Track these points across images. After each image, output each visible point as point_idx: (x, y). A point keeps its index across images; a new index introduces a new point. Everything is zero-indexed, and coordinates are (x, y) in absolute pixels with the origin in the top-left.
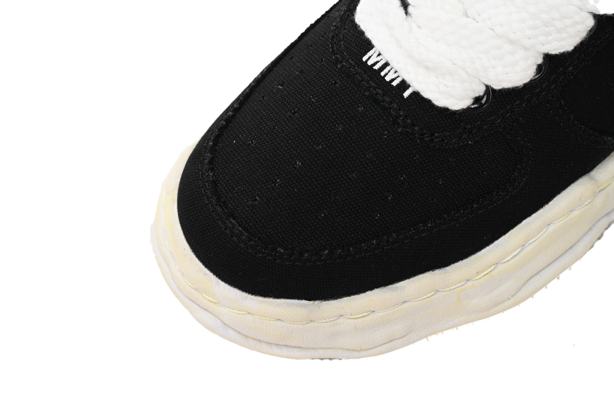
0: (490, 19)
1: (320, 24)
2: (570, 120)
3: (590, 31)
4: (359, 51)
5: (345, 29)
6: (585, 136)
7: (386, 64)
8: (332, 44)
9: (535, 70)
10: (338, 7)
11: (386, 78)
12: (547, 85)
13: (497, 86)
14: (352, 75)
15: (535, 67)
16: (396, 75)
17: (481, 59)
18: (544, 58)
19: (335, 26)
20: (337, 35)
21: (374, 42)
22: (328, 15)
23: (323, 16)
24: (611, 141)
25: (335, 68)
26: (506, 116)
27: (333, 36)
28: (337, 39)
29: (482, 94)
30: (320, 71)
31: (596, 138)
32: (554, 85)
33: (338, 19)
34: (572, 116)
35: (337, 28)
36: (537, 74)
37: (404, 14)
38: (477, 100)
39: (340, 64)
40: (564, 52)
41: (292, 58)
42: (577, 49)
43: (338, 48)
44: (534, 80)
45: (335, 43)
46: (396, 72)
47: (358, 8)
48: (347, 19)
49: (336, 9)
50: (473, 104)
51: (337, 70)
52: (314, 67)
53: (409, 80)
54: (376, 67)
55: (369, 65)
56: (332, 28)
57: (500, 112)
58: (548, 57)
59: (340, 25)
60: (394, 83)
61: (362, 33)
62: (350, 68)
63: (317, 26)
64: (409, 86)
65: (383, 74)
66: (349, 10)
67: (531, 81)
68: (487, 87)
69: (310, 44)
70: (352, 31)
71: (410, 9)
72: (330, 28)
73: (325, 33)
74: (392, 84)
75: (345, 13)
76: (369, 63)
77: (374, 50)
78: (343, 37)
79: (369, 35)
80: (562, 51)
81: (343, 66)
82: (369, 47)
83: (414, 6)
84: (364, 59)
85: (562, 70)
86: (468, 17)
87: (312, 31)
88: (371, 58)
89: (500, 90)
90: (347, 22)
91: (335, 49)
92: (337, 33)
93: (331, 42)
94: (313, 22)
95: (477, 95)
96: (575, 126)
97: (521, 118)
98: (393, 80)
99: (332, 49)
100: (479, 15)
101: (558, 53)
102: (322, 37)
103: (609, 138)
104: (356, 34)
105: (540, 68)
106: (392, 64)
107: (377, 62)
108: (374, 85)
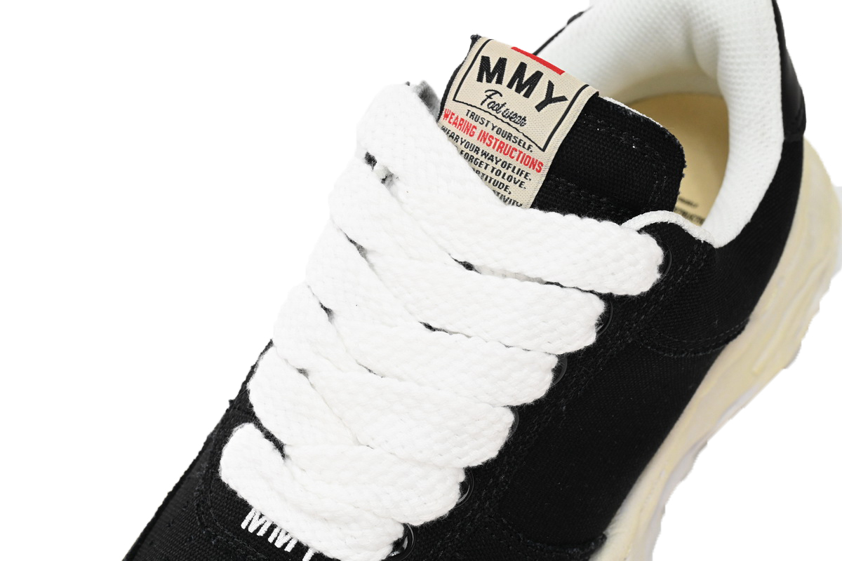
0: (387, 441)
1: (181, 490)
2: (519, 540)
3: (512, 427)
4: (234, 516)
5: (211, 492)
6: (544, 554)
7: (273, 527)
8: (199, 515)
9: (459, 491)
10: (198, 462)
11: (276, 544)
12: (479, 505)
13: (417, 522)
14: (233, 551)
15: (458, 487)
16: (288, 538)
17: (388, 494)
18: (466, 473)
19: (198, 490)
20: (203, 502)
21: (251, 502)
22: (188, 476)
23: (182, 479)
24: (578, 553)
25: (209, 546)
26: (438, 555)
27: (198, 505)
28: (203, 507)
29: (401, 535)
30: (190, 553)
31: (559, 554)
32: (488, 503)
33: (201, 481)
34: (520, 535)
35: (202, 492)
36: (462, 495)
37: (281, 458)
38: (397, 545)
39: (214, 539)
40: (488, 461)
41: (152, 543)
42: (502, 453)
43: (207, 519)
44: (462, 502)
45: (203, 513)
46: (287, 534)
47: (222, 462)
48: (212, 479)
49: (196, 467)
50: (393, 552)
51: (212, 548)
52: (182, 549)
53: (304, 542)
54: (261, 533)
55: (252, 532)
56: (195, 493)
57: (429, 552)
58: (470, 471)
59: (205, 488)
60: (289, 549)
61: (234, 493)
62: (227, 541)
63: (177, 493)
64: (307, 548)
65: (271, 540)
66: (213, 466)
67: (457, 505)
68: (405, 526)
69: (172, 520)
70: (220, 493)
71: (287, 450)
72: (193, 494)
73: (188, 502)
74: (285, 550)
75: (207, 471)
76: (251, 530)
77: (253, 511)
78: (211, 503)
79: (242, 494)
80: (485, 460)
81: (218, 541)
82: (246, 508)
83: (290, 446)
84: (244, 525)
85: (493, 482)
86: (360, 444)
87: (172, 502)
88: (251, 523)
89: (422, 526)
90: (213, 482)
91: (204, 520)
92: (202, 499)
93: (197, 513)
94: (171, 489)
95: (395, 539)
96: (528, 546)
97: (458, 554)
98: (285, 545)
99: (200, 521)
100: (373, 439)
101: (481, 464)
102: (185, 507)
103: (575, 550)
104: (226, 496)
105: (464, 486)
106: (281, 524)
107: (261, 526)
108: (263, 556)
